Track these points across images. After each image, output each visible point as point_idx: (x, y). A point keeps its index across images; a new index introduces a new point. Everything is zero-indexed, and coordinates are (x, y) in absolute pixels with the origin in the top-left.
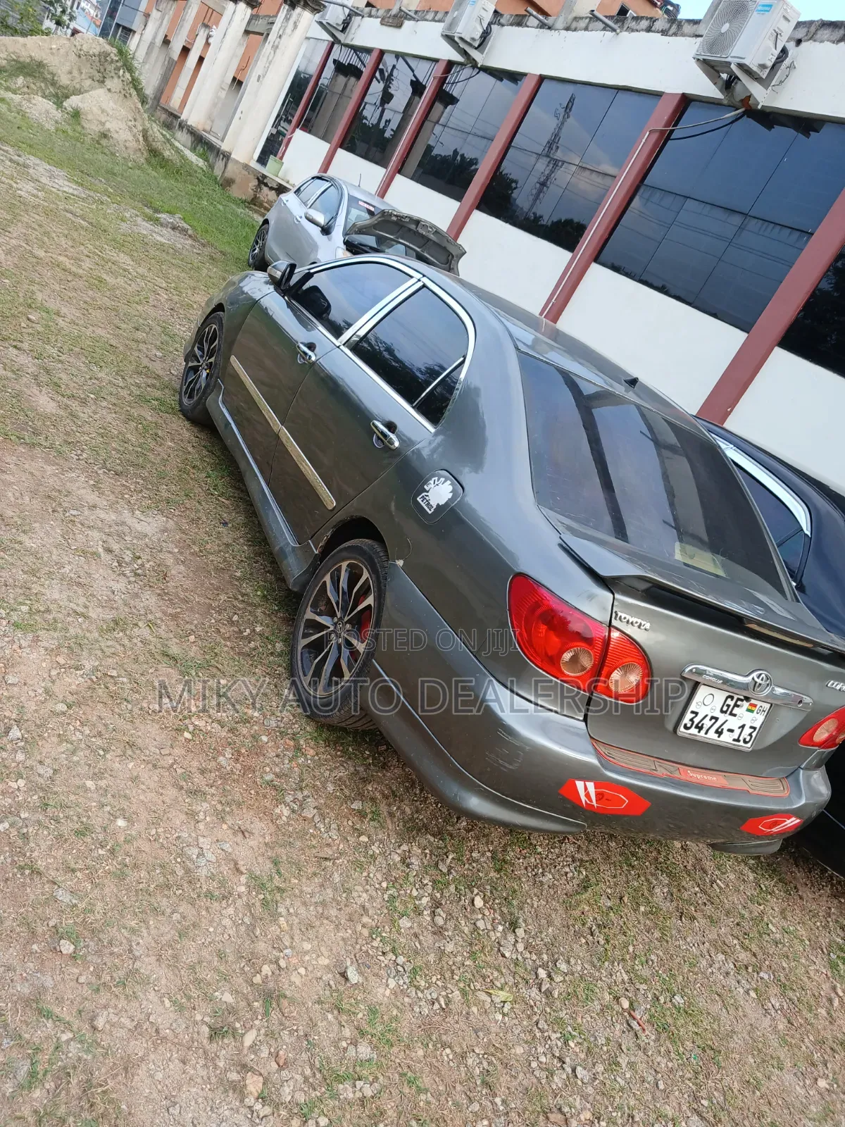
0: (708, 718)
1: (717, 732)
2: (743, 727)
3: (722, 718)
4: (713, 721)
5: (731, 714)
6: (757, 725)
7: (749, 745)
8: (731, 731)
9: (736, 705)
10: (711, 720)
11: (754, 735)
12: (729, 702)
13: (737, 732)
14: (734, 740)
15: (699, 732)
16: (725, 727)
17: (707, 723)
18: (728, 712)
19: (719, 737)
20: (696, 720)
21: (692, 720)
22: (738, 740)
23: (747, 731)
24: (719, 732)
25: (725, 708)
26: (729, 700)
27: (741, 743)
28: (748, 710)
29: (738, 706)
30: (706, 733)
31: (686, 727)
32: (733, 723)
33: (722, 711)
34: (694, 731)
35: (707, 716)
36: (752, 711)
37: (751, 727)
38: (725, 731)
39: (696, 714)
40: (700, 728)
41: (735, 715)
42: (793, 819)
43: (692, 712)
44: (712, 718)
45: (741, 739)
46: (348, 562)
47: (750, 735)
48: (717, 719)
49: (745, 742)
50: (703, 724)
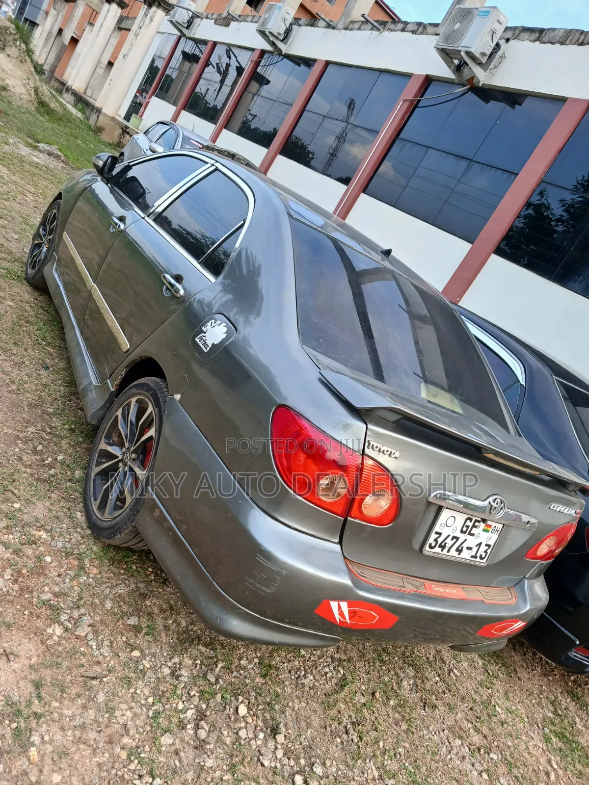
0: (450, 538)
1: (457, 550)
2: (480, 544)
3: (462, 537)
4: (455, 540)
5: (471, 534)
6: (492, 543)
7: (484, 561)
8: (469, 548)
9: (474, 526)
10: (452, 540)
11: (489, 551)
12: (468, 523)
13: (475, 549)
14: (472, 557)
15: (442, 551)
16: (465, 545)
17: (449, 542)
18: (468, 532)
19: (459, 554)
20: (440, 540)
21: (436, 540)
22: (475, 557)
23: (483, 548)
24: (459, 550)
25: (465, 529)
26: (468, 521)
27: (478, 559)
28: (484, 530)
29: (476, 527)
30: (448, 551)
31: (431, 547)
32: (471, 542)
33: (462, 532)
34: (437, 550)
35: (449, 536)
36: (488, 531)
37: (487, 545)
38: (464, 549)
39: (440, 534)
40: (443, 547)
41: (473, 535)
42: (520, 622)
43: (436, 533)
44: (454, 537)
45: (478, 555)
46: (137, 398)
47: (486, 552)
48: (457, 538)
49: (481, 558)
50: (446, 543)
